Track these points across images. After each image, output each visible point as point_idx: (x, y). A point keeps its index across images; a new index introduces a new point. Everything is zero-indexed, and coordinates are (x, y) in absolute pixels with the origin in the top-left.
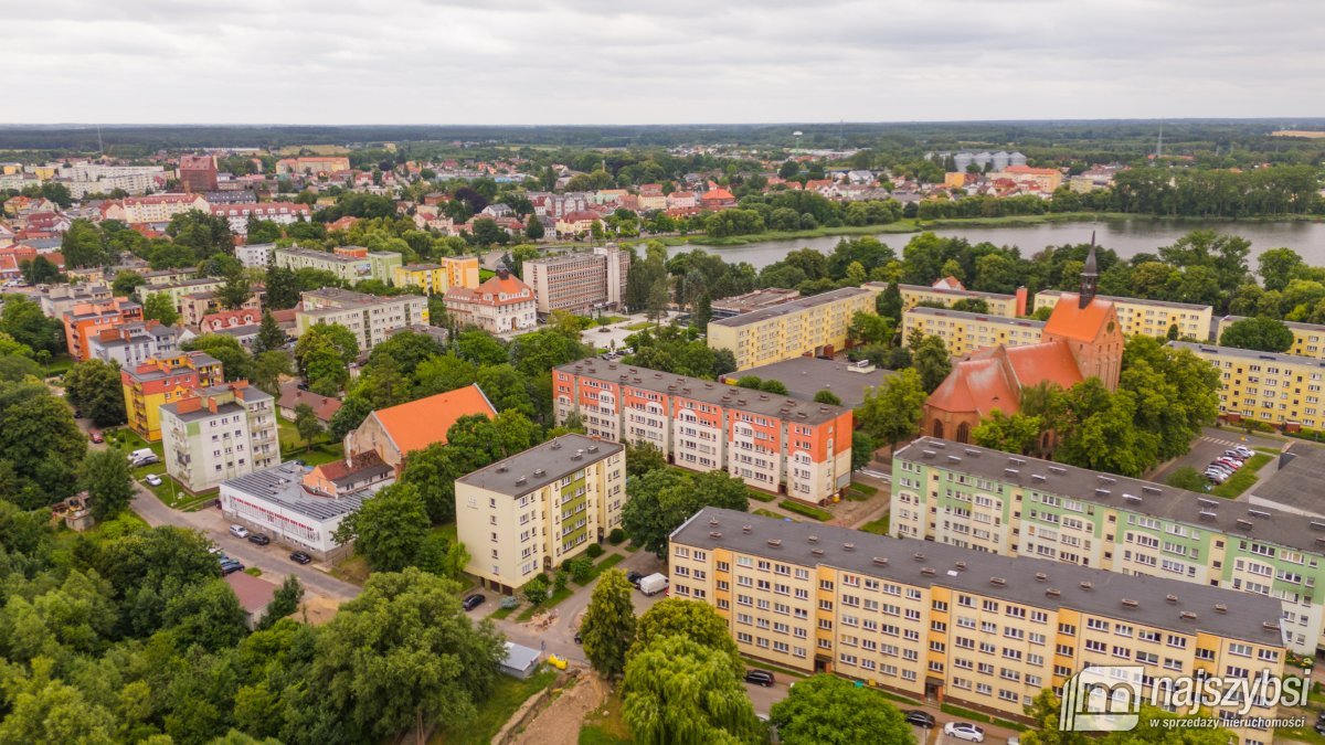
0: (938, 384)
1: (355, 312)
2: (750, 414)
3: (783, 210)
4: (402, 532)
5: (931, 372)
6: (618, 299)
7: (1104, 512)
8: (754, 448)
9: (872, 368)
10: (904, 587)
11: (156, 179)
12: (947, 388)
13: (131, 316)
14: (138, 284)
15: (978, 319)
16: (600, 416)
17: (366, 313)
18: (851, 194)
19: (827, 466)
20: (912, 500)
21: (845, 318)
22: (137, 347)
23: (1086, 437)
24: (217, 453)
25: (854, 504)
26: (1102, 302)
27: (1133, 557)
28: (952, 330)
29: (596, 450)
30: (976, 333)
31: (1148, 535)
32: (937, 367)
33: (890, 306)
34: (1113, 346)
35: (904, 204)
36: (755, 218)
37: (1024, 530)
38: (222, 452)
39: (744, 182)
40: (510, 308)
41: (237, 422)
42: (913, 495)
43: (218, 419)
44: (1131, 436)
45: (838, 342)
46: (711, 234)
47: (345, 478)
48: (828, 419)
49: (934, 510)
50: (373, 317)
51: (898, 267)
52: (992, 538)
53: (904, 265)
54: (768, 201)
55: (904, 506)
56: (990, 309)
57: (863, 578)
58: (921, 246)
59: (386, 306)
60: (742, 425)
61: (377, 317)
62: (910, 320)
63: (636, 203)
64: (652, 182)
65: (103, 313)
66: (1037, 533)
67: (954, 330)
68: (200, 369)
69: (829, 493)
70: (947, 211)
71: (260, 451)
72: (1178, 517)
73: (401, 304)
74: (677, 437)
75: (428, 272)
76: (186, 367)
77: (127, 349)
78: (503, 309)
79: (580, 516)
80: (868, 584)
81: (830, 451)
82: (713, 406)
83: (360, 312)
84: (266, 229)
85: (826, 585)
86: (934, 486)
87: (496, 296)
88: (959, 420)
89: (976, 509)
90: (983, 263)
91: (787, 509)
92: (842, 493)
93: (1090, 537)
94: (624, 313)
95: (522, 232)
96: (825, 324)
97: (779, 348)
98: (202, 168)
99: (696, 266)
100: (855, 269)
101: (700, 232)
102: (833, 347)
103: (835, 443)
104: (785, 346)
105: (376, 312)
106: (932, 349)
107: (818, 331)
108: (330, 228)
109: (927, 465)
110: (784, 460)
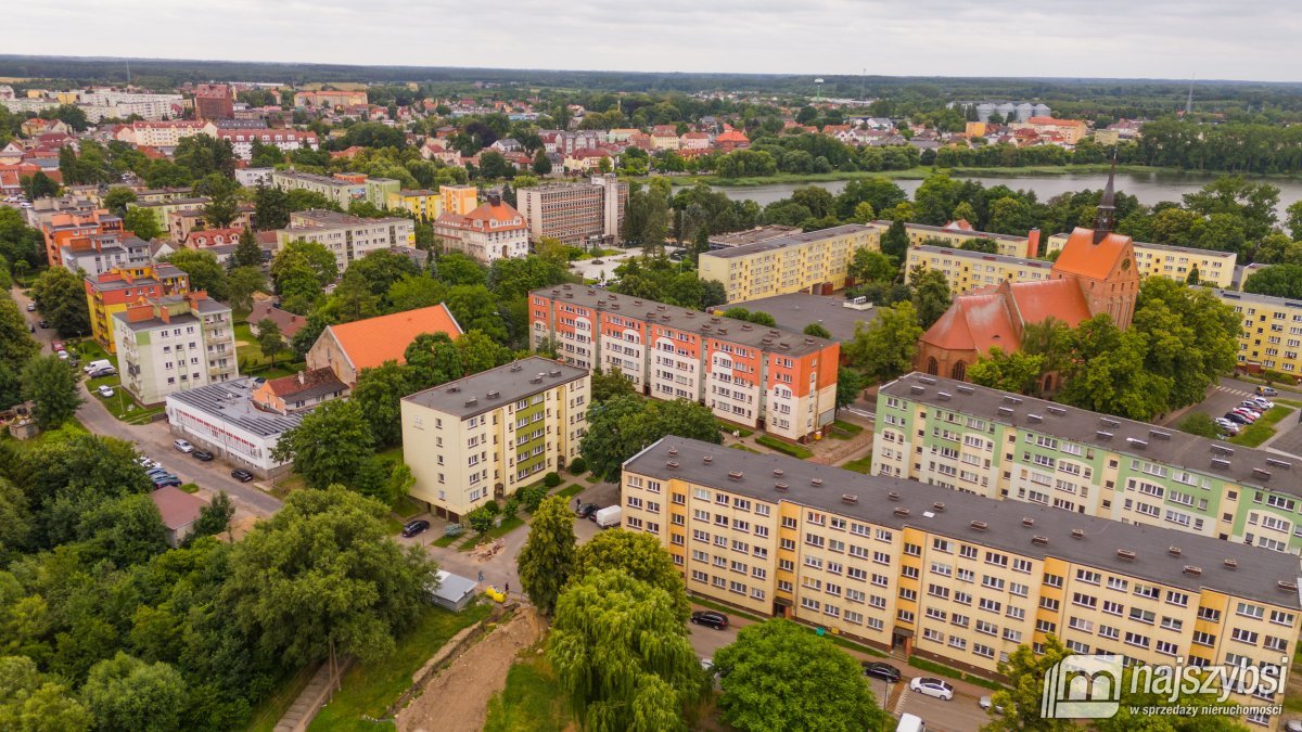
0: (935, 321)
1: (337, 231)
2: (730, 344)
3: (796, 153)
4: (340, 451)
5: (930, 308)
6: (615, 232)
7: (1104, 457)
8: (733, 381)
9: (869, 305)
10: (873, 528)
11: (174, 107)
12: (945, 323)
13: (110, 228)
14: (130, 201)
15: (985, 258)
16: (576, 343)
17: (349, 233)
18: (868, 140)
19: (808, 401)
20: (897, 439)
21: (846, 256)
22: (108, 258)
23: (1091, 378)
24: (169, 365)
25: (835, 443)
26: (1119, 239)
27: (1134, 506)
28: (958, 269)
29: (559, 374)
30: (983, 273)
31: (1153, 483)
32: (937, 304)
33: (895, 244)
34: (1127, 285)
35: (922, 151)
36: (767, 159)
37: (1016, 474)
38: (175, 365)
39: (760, 124)
40: (501, 235)
41: (193, 334)
42: (897, 433)
43: (171, 330)
44: (1141, 379)
45: (837, 280)
46: (721, 175)
47: (295, 394)
48: (812, 351)
49: (920, 450)
50: (356, 238)
51: (908, 208)
52: (980, 481)
53: (915, 206)
54: (782, 143)
55: (888, 444)
56: (1000, 250)
57: (829, 516)
58: (934, 189)
59: (370, 227)
60: (721, 355)
61: (360, 238)
62: (914, 258)
63: (648, 143)
64: (666, 123)
65: (82, 225)
66: (1029, 477)
67: (960, 269)
68: (165, 280)
69: (810, 430)
70: (966, 158)
71: (217, 365)
72: (1187, 464)
73: (386, 226)
74: (654, 367)
75: (422, 198)
76: (150, 278)
77: (98, 259)
78: (494, 236)
79: (538, 443)
80: (835, 523)
81: (813, 386)
82: (691, 334)
83: (343, 233)
84: (269, 155)
85: (789, 523)
86: (921, 424)
87: (486, 222)
88: (955, 358)
89: (964, 449)
90: (996, 206)
91: (763, 444)
92: (824, 430)
93: (1088, 483)
94: (620, 246)
95: (529, 167)
96: (824, 261)
97: (774, 283)
98: (218, 96)
99: (698, 202)
100: (863, 208)
101: (711, 172)
102: (832, 285)
103: (818, 377)
104: (781, 281)
105: (359, 233)
106: (933, 285)
107: (817, 266)
108: (336, 156)
109: (914, 401)
110: (764, 394)
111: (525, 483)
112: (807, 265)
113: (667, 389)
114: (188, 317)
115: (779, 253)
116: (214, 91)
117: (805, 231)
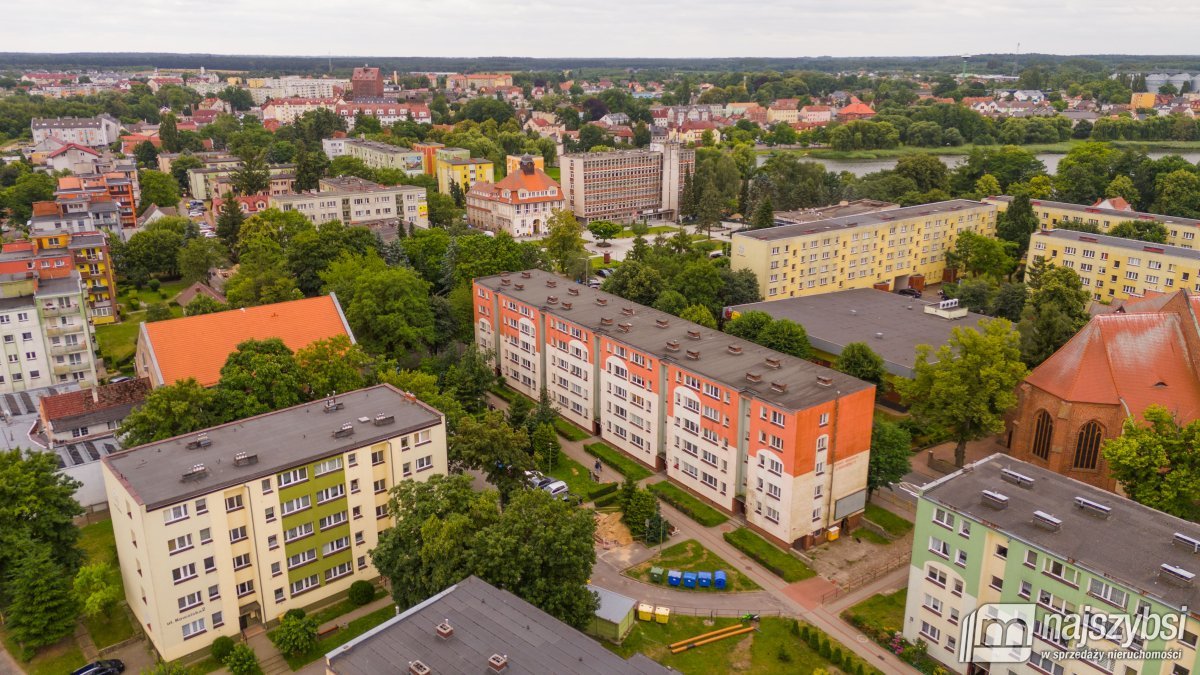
0: (1057, 347)
1: (332, 199)
2: (698, 377)
3: (923, 124)
5: (1049, 326)
6: (675, 206)
8: (701, 434)
9: (963, 312)
12: (1069, 357)
15: (1147, 249)
16: (522, 354)
17: (346, 202)
18: (1011, 111)
19: (810, 480)
20: (950, 585)
21: (945, 240)
22: (69, 223)
28: (1104, 264)
30: (1143, 270)
32: (1061, 320)
33: (1017, 227)
35: (1075, 123)
36: (889, 131)
39: (892, 96)
40: (532, 208)
41: (27, 321)
42: (952, 575)
45: (932, 272)
46: (835, 148)
47: (77, 418)
48: (820, 401)
50: (354, 208)
51: (1046, 183)
53: (1055, 180)
54: (909, 115)
55: (934, 590)
56: (1170, 239)
58: (1082, 160)
59: (371, 195)
60: (685, 392)
61: (359, 207)
62: (1040, 246)
63: (764, 117)
64: (790, 97)
65: (87, 188)
67: (1108, 264)
68: (78, 252)
69: (817, 526)
70: (1129, 131)
71: (67, 361)
73: (392, 194)
74: (605, 398)
75: (472, 167)
76: (66, 248)
77: (59, 224)
78: (523, 209)
81: (822, 457)
82: (648, 356)
83: (339, 201)
86: (998, 567)
87: (514, 193)
88: (1084, 416)
90: (1166, 181)
91: (735, 545)
92: (844, 525)
94: (678, 223)
95: (630, 140)
96: (912, 246)
98: (371, 79)
99: (782, 173)
100: (986, 183)
101: (823, 145)
102: (923, 278)
103: (833, 441)
104: (847, 271)
105: (359, 202)
106: (1057, 290)
107: (901, 254)
108: (437, 128)
109: (985, 523)
110: (743, 462)
111: (306, 600)
112: (887, 251)
113: (620, 432)
114: (29, 299)
115: (846, 234)
116: (369, 74)
117: (902, 206)
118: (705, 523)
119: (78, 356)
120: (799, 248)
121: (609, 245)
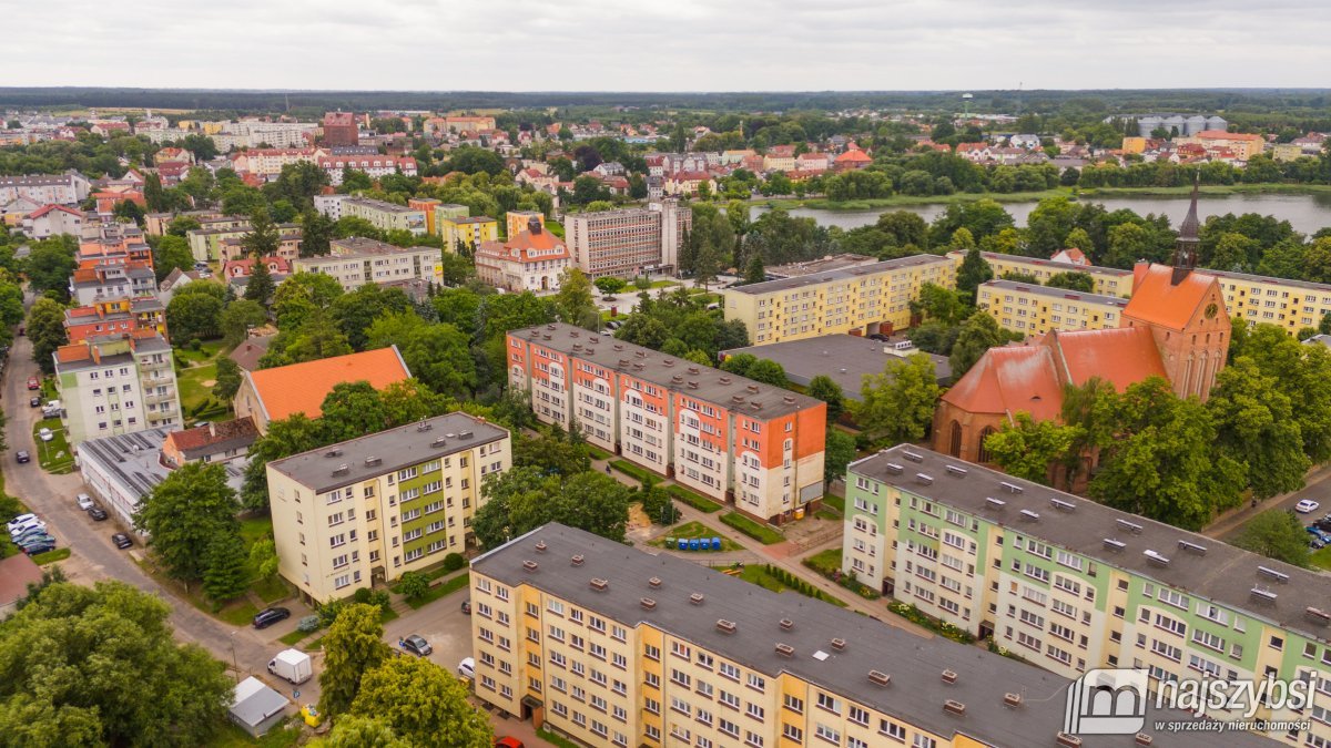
1: (354, 262)
2: (698, 401)
3: (915, 173)
4: (186, 524)
5: (967, 358)
6: (674, 262)
7: (1111, 576)
8: (701, 444)
9: (915, 351)
10: (744, 670)
11: (305, 135)
12: (972, 380)
13: (139, 258)
14: (190, 229)
15: (1067, 297)
16: (551, 393)
17: (367, 263)
18: (1003, 158)
19: (780, 473)
20: (869, 529)
21: (911, 291)
22: (110, 289)
23: (1130, 460)
24: (100, 409)
25: (822, 523)
26: (1201, 277)
27: (1149, 645)
28: (1035, 309)
29: (470, 436)
30: (1064, 315)
31: (1173, 616)
33: (973, 275)
34: (1215, 337)
35: (1063, 170)
36: (882, 180)
37: (1004, 587)
38: (107, 409)
39: (888, 142)
40: (540, 265)
41: (127, 375)
42: (869, 522)
43: (101, 371)
44: (1199, 463)
45: (900, 319)
46: (830, 198)
47: (201, 448)
48: (791, 412)
49: (895, 544)
50: (375, 269)
51: (1013, 235)
52: (963, 591)
53: (1022, 232)
54: (903, 163)
55: (859, 535)
56: (1097, 287)
57: (695, 650)
58: (1049, 212)
59: (391, 257)
60: (688, 414)
61: (380, 269)
62: (986, 295)
63: (760, 165)
64: (787, 143)
65: (108, 254)
66: (1021, 592)
67: (1038, 309)
68: (140, 315)
69: (787, 507)
70: (1113, 178)
71: (158, 409)
72: (1216, 595)
73: (410, 256)
74: (624, 423)
75: (476, 226)
76: (127, 312)
77: (100, 291)
78: (532, 266)
79: (435, 518)
80: (702, 658)
81: (788, 455)
82: (659, 387)
83: (361, 263)
84: (355, 180)
85: (652, 653)
86: (896, 513)
87: (523, 252)
88: (983, 422)
89: (944, 550)
90: (1116, 234)
91: (727, 523)
92: (808, 508)
93: (1090, 607)
94: (678, 277)
95: (626, 191)
96: (882, 297)
97: (816, 322)
98: (344, 124)
99: (774, 228)
100: (960, 235)
101: (818, 195)
102: (891, 325)
103: (796, 443)
104: (824, 320)
105: (379, 263)
106: (977, 331)
107: (872, 304)
108: (427, 181)
109: (887, 484)
110: (732, 463)
111: (414, 566)
112: (859, 301)
113: (638, 450)
114: (127, 357)
115: (822, 288)
116: (341, 119)
117: (880, 260)
118: (704, 510)
119: (167, 404)
120: (782, 300)
121: (614, 300)
